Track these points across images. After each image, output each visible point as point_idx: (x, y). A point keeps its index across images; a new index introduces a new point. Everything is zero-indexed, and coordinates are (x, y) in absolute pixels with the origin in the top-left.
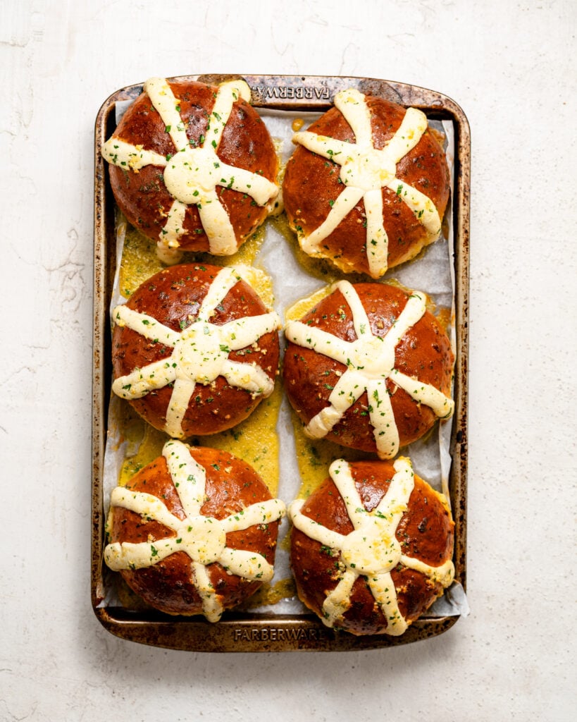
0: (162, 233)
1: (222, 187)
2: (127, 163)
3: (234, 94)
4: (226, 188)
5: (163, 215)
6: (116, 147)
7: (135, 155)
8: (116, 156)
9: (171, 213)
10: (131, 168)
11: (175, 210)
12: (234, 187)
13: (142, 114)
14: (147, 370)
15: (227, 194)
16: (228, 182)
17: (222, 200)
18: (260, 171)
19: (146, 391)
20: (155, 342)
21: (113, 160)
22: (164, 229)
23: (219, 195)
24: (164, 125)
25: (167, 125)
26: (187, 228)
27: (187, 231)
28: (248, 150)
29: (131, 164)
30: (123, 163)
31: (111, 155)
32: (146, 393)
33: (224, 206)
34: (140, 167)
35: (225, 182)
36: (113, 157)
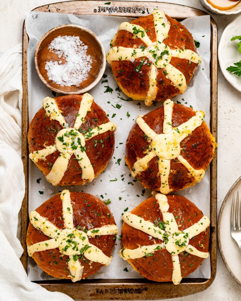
0: (36, 152)
1: (75, 157)
2: (50, 113)
3: (112, 127)
4: (76, 159)
5: (44, 145)
6: (52, 103)
7: (56, 113)
8: (49, 106)
9: (48, 147)
10: (50, 116)
11: (50, 148)
12: (79, 162)
13: (74, 101)
14: (48, 224)
15: (74, 161)
16: (79, 158)
17: (71, 161)
18: (94, 165)
19: (39, 229)
20: (63, 219)
21: (46, 106)
22: (38, 151)
23: (71, 158)
24: (78, 113)
25: (79, 113)
26: (47, 159)
27: (46, 159)
28: (97, 152)
29: (52, 115)
30: (49, 112)
31: (47, 104)
32: (38, 229)
33: (68, 165)
34: (54, 119)
35: (78, 157)
36: (47, 106)
